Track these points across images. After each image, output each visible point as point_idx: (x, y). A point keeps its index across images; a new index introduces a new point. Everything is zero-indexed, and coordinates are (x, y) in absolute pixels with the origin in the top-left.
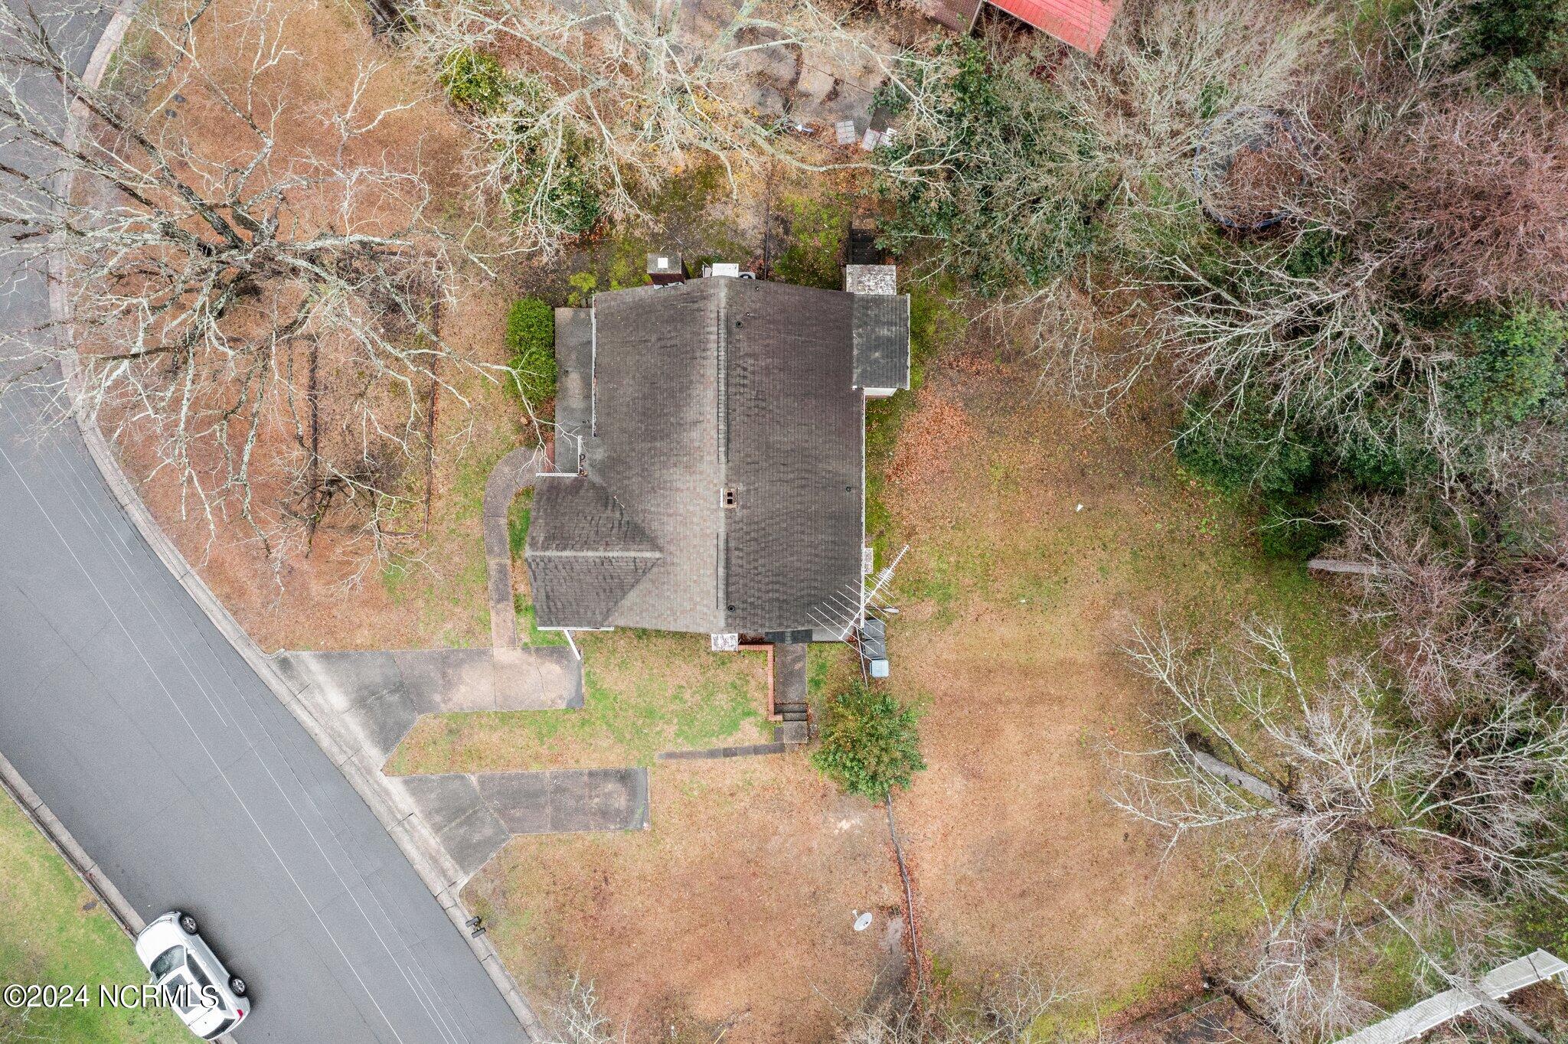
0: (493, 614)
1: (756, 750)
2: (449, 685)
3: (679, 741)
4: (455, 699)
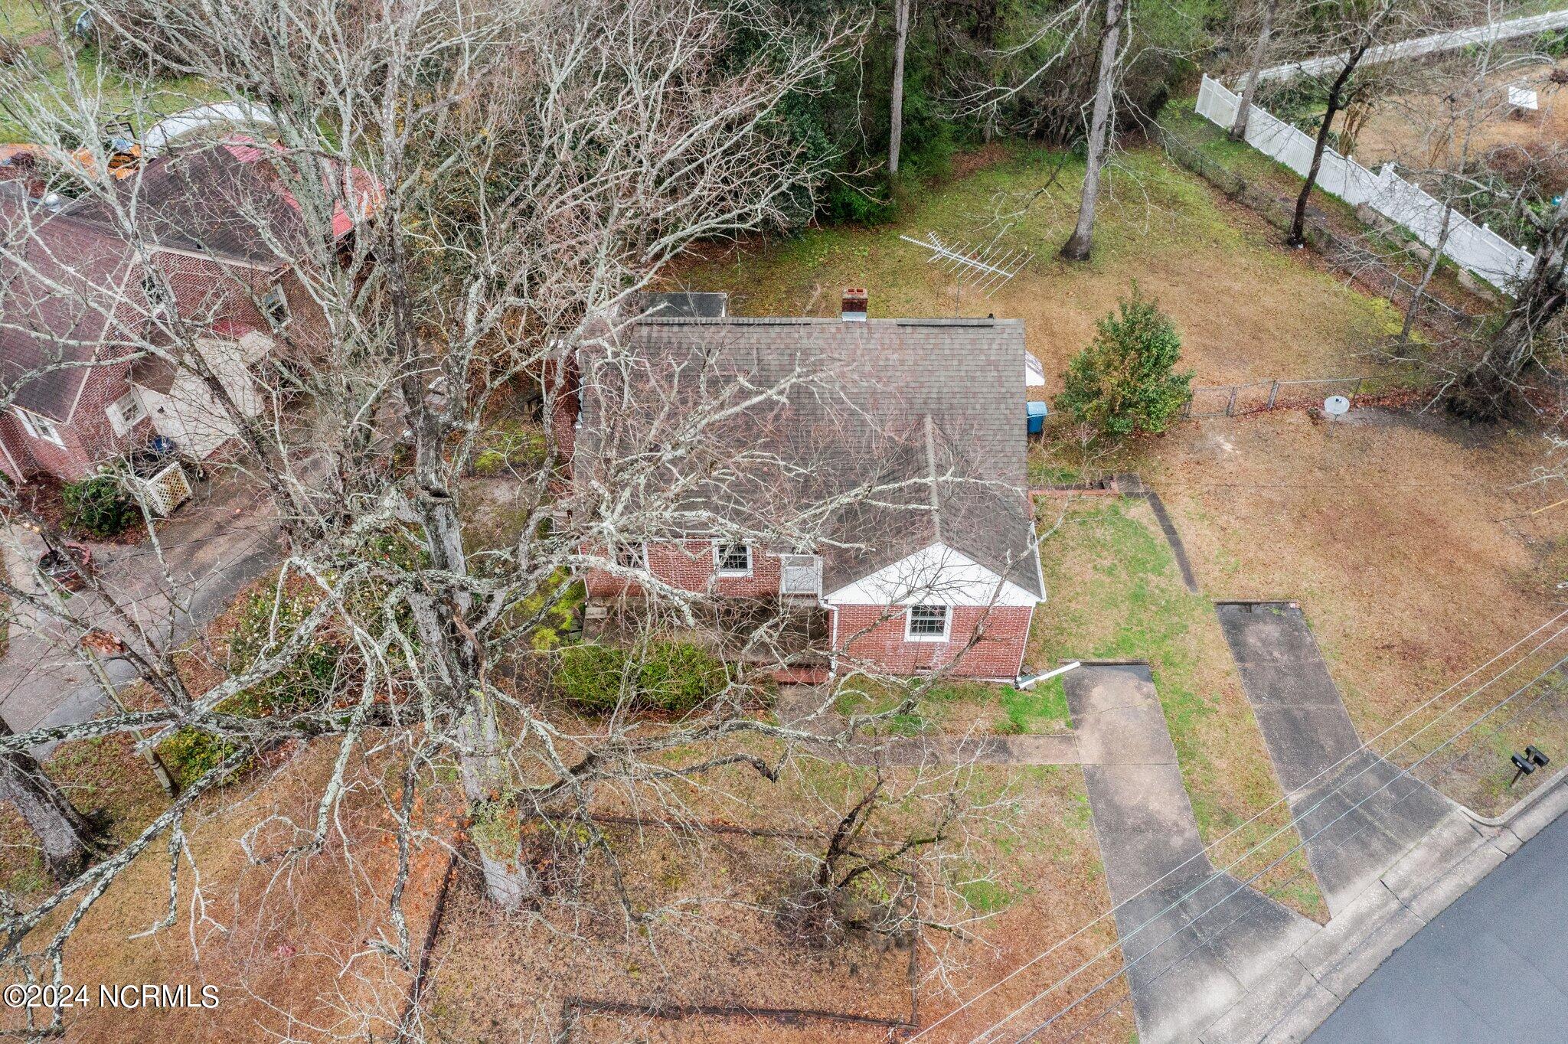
0: (1029, 762)
1: (1159, 510)
2: (1150, 823)
3: (1168, 573)
4: (1174, 817)
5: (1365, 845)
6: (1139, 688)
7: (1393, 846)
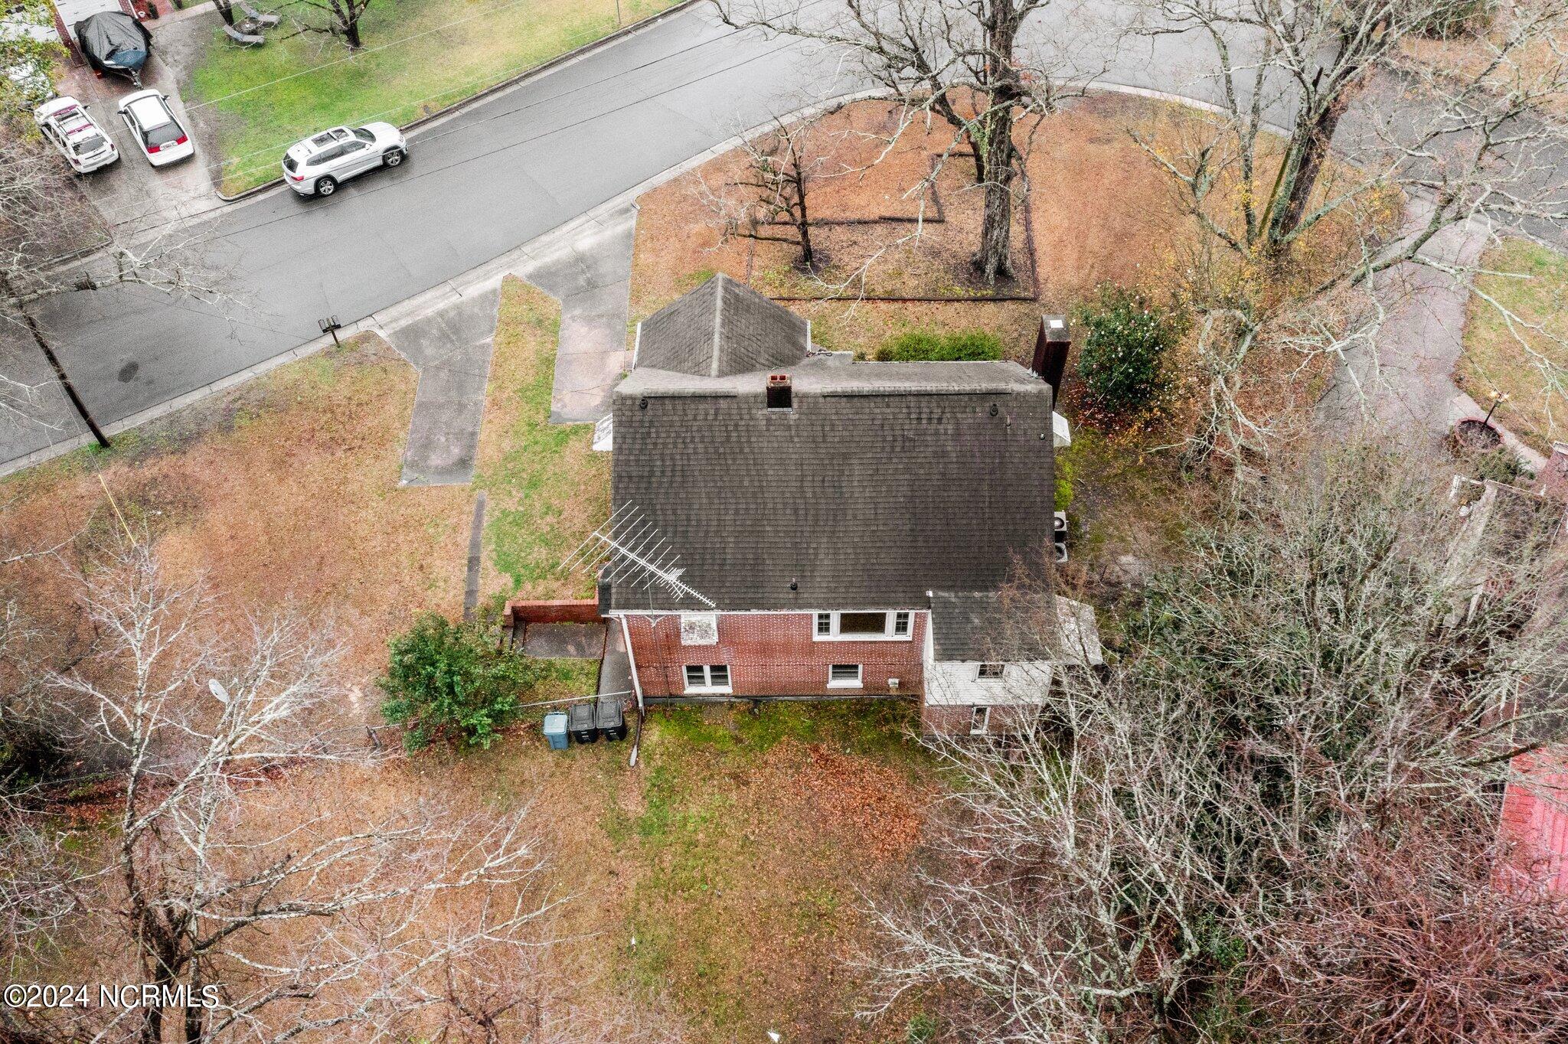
1: (471, 593)
2: (589, 320)
3: (497, 513)
4: (574, 324)
5: (460, 314)
6: (564, 406)
7: (441, 314)
